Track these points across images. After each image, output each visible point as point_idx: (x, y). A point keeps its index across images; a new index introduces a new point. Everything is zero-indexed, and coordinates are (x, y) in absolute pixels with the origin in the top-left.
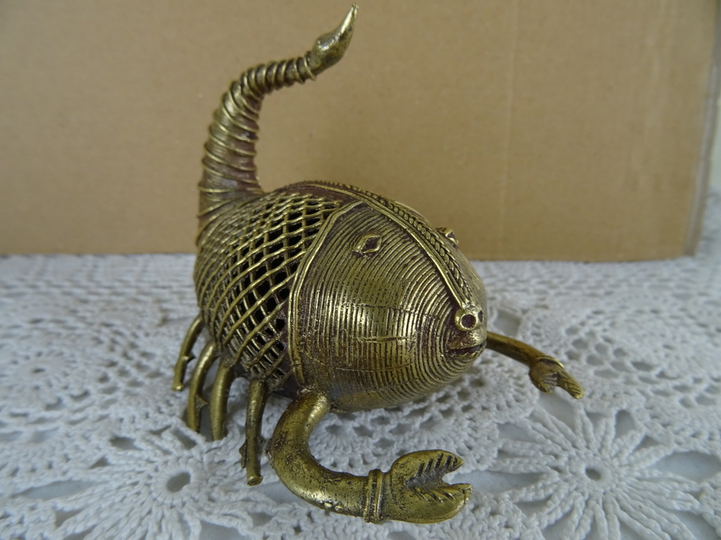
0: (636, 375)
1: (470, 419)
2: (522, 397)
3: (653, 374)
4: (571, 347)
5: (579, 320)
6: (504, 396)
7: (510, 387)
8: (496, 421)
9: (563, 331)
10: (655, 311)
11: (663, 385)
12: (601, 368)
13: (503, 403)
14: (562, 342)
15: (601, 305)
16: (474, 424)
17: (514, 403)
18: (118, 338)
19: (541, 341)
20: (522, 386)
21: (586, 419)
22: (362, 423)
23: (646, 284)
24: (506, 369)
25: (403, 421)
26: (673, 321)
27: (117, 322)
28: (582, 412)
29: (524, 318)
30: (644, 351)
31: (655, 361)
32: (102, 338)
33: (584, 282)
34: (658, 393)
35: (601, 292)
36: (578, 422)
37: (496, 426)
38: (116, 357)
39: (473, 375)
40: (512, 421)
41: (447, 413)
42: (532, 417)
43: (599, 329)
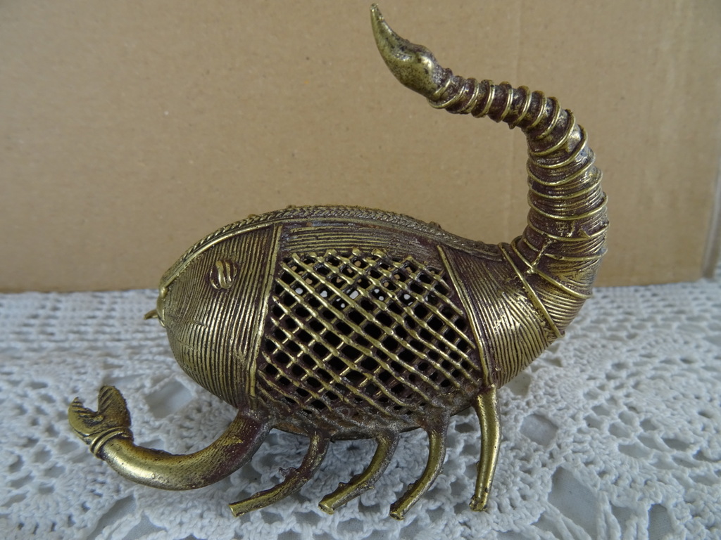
0: (670, 455)
1: (465, 524)
2: (529, 492)
3: (691, 453)
4: (591, 412)
5: (598, 383)
6: (508, 490)
7: (515, 474)
8: (497, 528)
9: (580, 393)
10: (685, 361)
11: (703, 469)
12: (627, 442)
13: (506, 502)
14: (581, 405)
15: (623, 355)
16: (468, 531)
17: (519, 502)
18: (45, 406)
19: (556, 402)
20: (529, 472)
21: (613, 518)
22: (327, 530)
23: (675, 325)
24: (512, 444)
25: (379, 527)
26: (708, 375)
27: (50, 381)
28: (608, 508)
29: (535, 376)
30: (676, 422)
31: (691, 437)
32: (27, 406)
33: (604, 321)
34: (698, 479)
35: (623, 334)
36: (601, 523)
37: (496, 534)
38: (36, 433)
39: (471, 457)
40: (516, 529)
41: (436, 514)
42: (543, 522)
43: (621, 393)
